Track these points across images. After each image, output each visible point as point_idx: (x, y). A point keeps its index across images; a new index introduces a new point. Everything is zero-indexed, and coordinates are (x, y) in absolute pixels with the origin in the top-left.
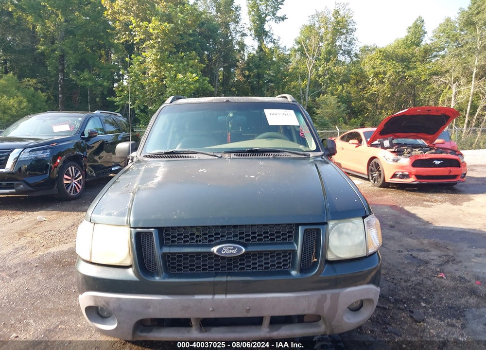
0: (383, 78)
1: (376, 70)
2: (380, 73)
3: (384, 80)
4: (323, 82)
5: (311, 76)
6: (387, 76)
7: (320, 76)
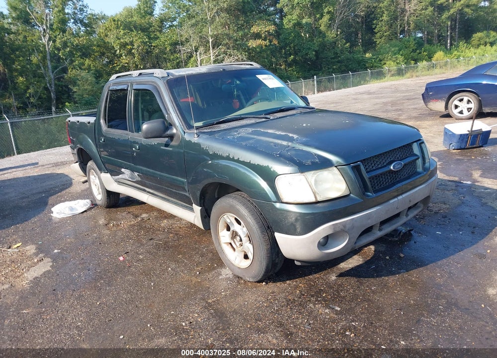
0: (131, 49)
1: (122, 40)
2: (127, 44)
3: (133, 51)
4: (64, 55)
5: (49, 49)
6: (135, 46)
7: (59, 50)
